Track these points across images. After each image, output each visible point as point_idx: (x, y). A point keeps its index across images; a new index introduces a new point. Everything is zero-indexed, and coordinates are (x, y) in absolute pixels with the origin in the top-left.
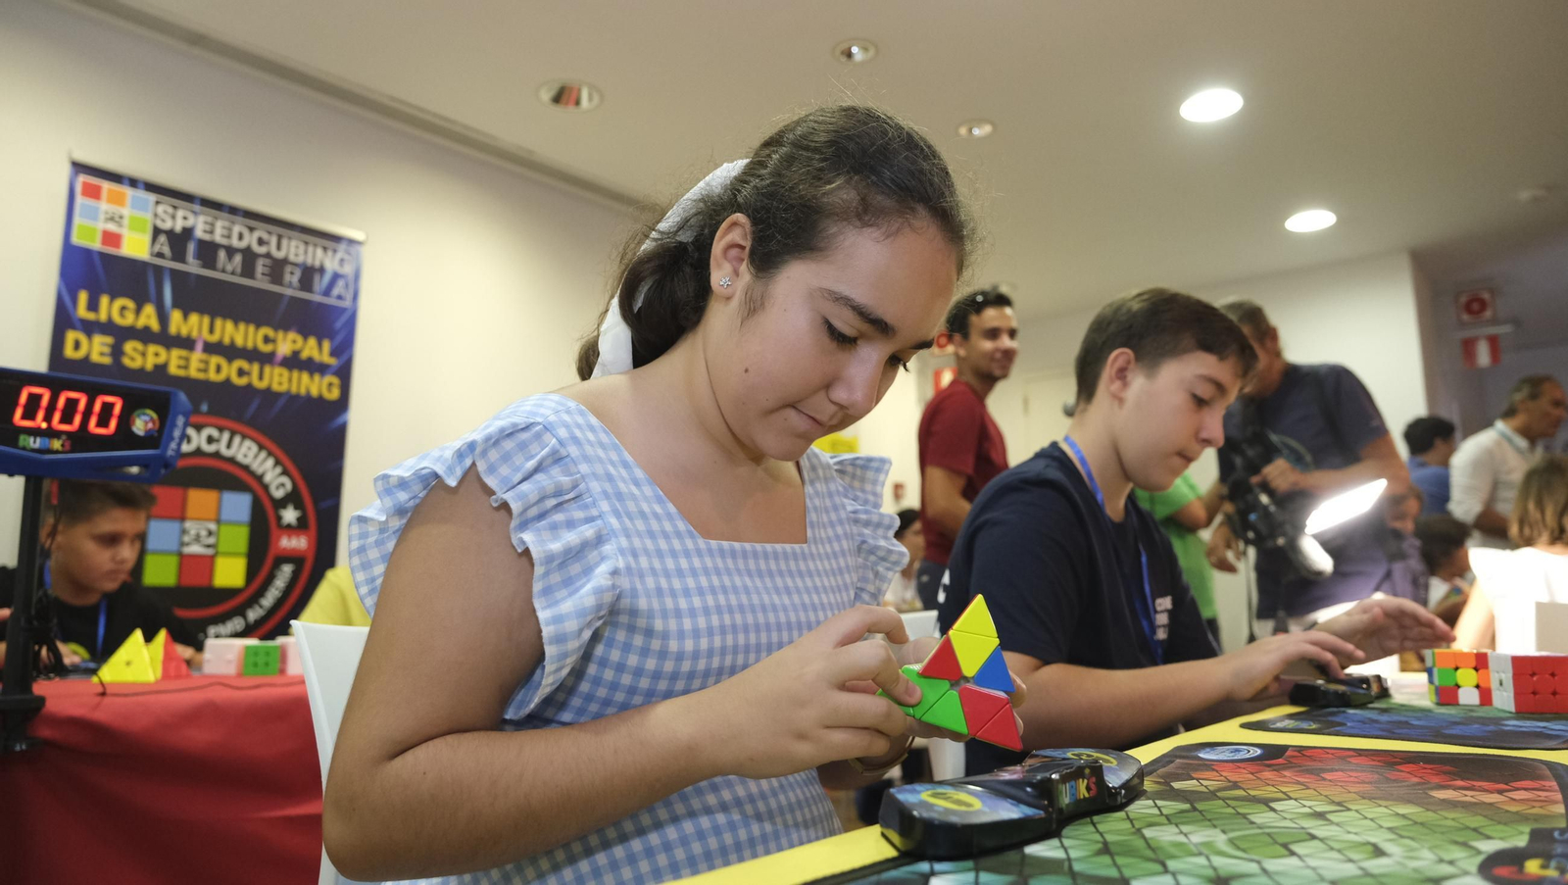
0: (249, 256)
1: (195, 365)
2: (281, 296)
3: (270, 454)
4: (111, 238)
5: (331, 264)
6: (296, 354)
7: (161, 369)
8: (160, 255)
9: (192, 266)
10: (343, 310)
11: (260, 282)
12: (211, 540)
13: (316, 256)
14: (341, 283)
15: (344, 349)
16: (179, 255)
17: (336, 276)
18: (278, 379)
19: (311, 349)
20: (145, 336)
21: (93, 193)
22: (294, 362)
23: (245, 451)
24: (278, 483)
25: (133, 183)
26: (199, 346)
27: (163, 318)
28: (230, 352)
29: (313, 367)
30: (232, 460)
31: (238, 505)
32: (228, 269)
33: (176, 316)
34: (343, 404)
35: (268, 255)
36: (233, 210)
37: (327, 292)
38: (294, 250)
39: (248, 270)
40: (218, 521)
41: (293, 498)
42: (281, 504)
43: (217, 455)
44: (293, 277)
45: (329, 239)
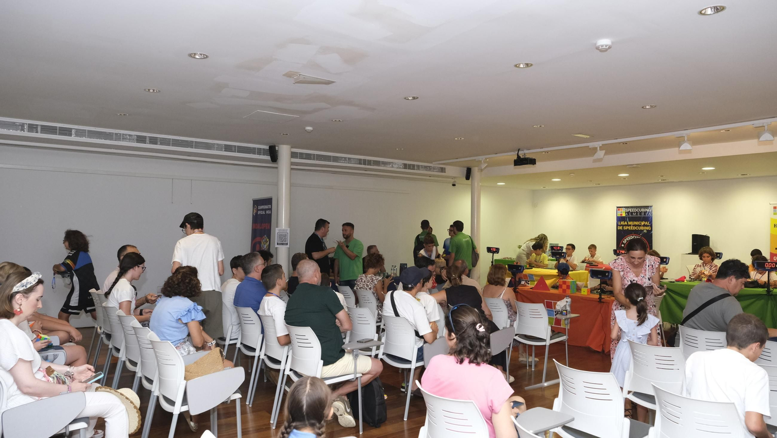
0: (637, 212)
1: (631, 228)
2: (642, 217)
4: (621, 215)
5: (648, 211)
8: (626, 215)
9: (630, 216)
10: (650, 217)
11: (639, 216)
13: (646, 210)
15: (651, 222)
16: (628, 215)
17: (649, 212)
18: (642, 228)
19: (646, 223)
20: (626, 225)
21: (619, 210)
22: (644, 225)
25: (623, 207)
26: (632, 226)
27: (628, 223)
28: (635, 226)
29: (648, 226)
32: (634, 215)
34: (652, 230)
35: (639, 212)
36: (636, 207)
37: (648, 215)
38: (643, 210)
39: (637, 215)
44: (643, 214)
45: (647, 207)
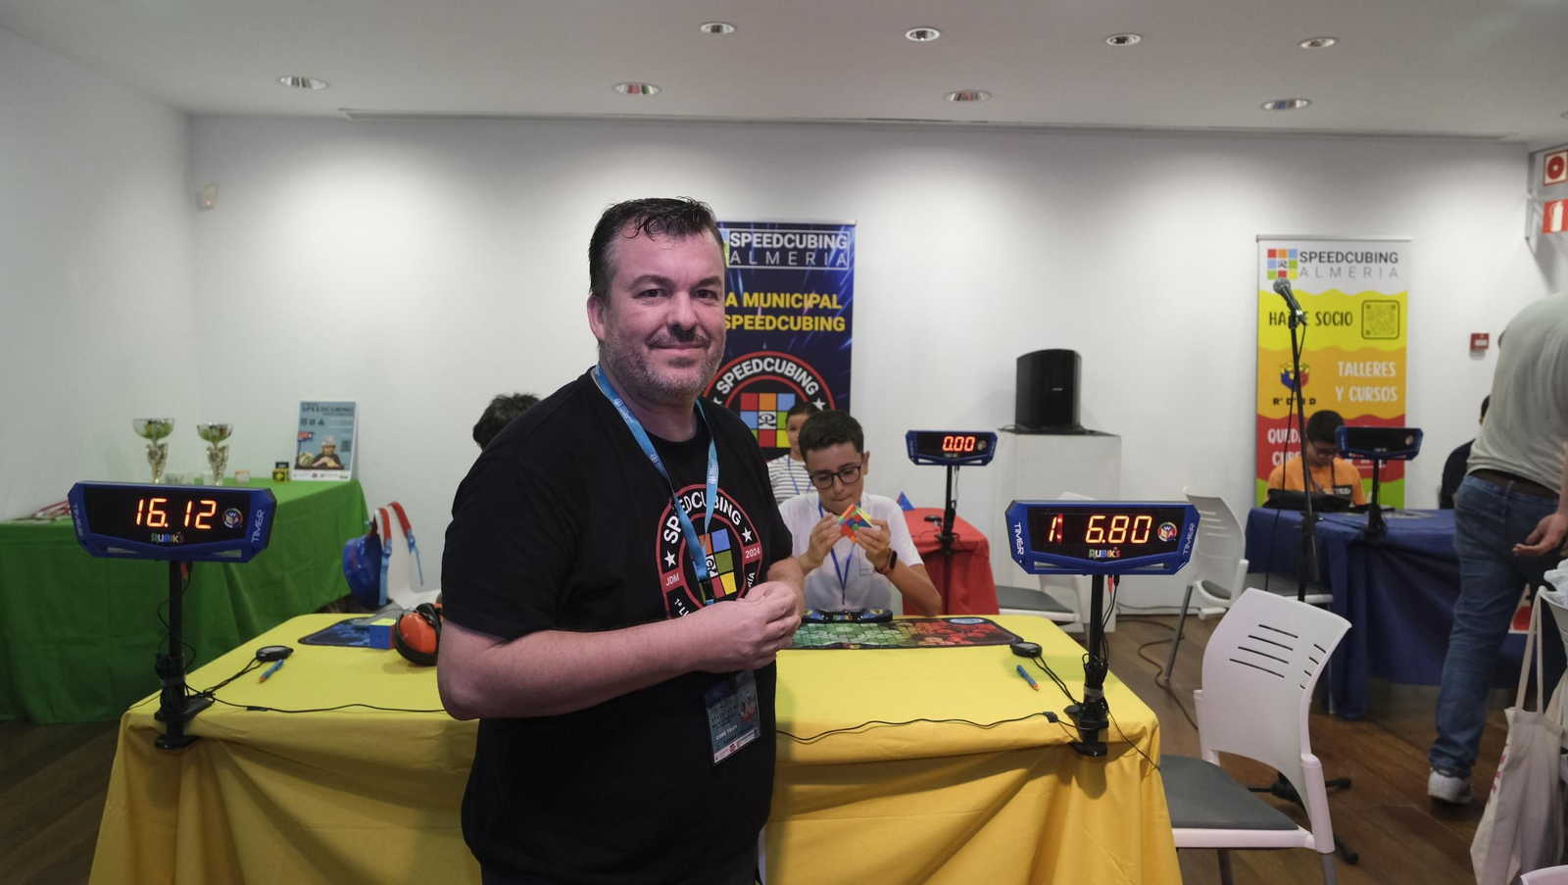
0: (784, 251)
1: (757, 323)
2: (806, 271)
3: (804, 369)
5: (834, 245)
6: (816, 306)
7: (740, 327)
8: (735, 263)
9: (753, 265)
10: (846, 272)
11: (792, 266)
12: (774, 422)
13: (826, 241)
14: (842, 255)
15: (846, 298)
16: (745, 261)
17: (839, 252)
18: (806, 324)
19: (825, 302)
22: (815, 311)
23: (790, 369)
24: (810, 386)
26: (759, 311)
27: (739, 299)
28: (776, 312)
29: (827, 313)
30: (782, 375)
31: (787, 400)
32: (772, 262)
33: (746, 296)
34: (848, 333)
35: (795, 248)
36: (773, 226)
37: (833, 264)
38: (811, 241)
39: (784, 261)
40: (777, 411)
41: (820, 395)
42: (814, 398)
43: (774, 373)
44: (811, 259)
45: (832, 228)
